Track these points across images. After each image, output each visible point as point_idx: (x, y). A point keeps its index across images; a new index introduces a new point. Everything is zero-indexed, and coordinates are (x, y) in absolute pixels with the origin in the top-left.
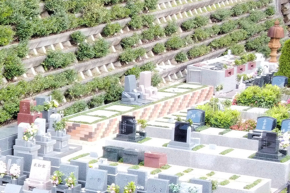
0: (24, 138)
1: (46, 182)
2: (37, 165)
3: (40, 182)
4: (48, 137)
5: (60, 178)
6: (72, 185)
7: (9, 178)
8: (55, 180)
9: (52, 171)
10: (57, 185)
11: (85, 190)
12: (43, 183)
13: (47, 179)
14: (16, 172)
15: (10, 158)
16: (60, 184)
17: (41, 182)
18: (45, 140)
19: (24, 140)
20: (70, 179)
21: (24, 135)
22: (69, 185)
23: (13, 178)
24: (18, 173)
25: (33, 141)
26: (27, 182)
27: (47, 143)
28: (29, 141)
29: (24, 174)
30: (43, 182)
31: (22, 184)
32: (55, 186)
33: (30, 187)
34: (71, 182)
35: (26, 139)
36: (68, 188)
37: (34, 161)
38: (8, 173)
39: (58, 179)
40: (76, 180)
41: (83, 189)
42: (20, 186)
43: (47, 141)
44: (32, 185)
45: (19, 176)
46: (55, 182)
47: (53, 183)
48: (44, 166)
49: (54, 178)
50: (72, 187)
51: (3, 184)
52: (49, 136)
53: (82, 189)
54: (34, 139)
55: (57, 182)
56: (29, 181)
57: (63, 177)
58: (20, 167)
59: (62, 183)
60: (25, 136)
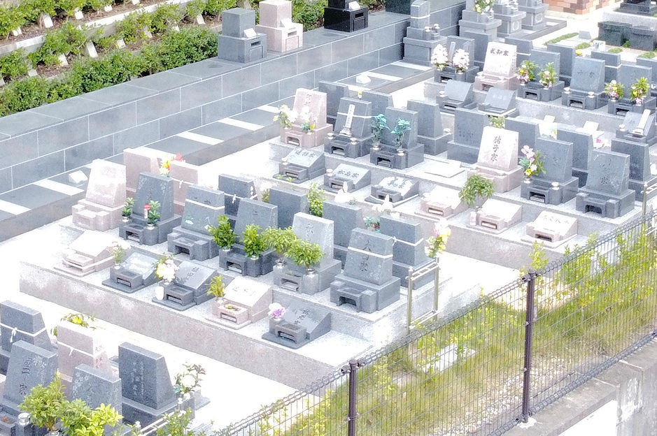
0: (476, 8)
1: (509, 78)
2: (496, 51)
3: (500, 77)
4: (513, 8)
5: (531, 72)
6: (550, 83)
7: (452, 71)
8: (524, 75)
9: (520, 60)
10: (526, 83)
11: (570, 91)
12: (505, 79)
13: (511, 72)
14: (463, 62)
15: (454, 40)
16: (532, 80)
17: (502, 78)
18: (509, 11)
19: (476, 11)
20: (547, 73)
21: (476, 4)
22: (544, 82)
23: (457, 72)
24: (465, 64)
25: (490, 14)
26: (480, 77)
27: (512, 16)
28: (483, 13)
29: (476, 64)
30: (504, 77)
31: (472, 81)
32: (523, 84)
33: (485, 85)
34: (548, 78)
35: (479, 9)
36: (543, 87)
37: (491, 45)
38: (450, 64)
39: (527, 73)
40: (556, 74)
41: (567, 89)
42: (470, 84)
43: (512, 13)
44: (487, 81)
45: (467, 68)
46: (523, 78)
47: (521, 80)
48: (506, 53)
49: (522, 71)
50: (550, 86)
51: (443, 81)
52: (515, 6)
53: (565, 89)
54: (492, 11)
55: (527, 78)
56: (483, 75)
57: (535, 71)
58: (468, 54)
59: (534, 79)
60: (477, 6)
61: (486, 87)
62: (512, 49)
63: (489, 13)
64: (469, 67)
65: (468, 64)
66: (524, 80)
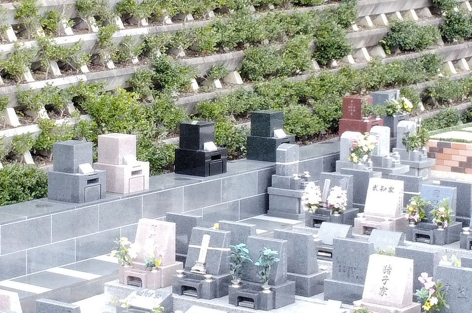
0: (352, 158)
1: (395, 219)
2: (379, 188)
3: (385, 218)
4: (394, 160)
5: (422, 210)
6: (446, 222)
7: (327, 213)
8: (413, 213)
9: (407, 200)
10: (416, 223)
11: (469, 231)
12: (390, 220)
13: (398, 213)
14: (340, 201)
15: (328, 177)
16: (423, 221)
17: (387, 219)
18: (390, 164)
19: (352, 161)
20: (442, 210)
21: (352, 152)
22: (438, 221)
23: (333, 213)
24: (343, 204)
25: (368, 165)
26: (360, 219)
27: (393, 169)
28: (360, 164)
29: (355, 207)
30: (389, 218)
31: (352, 224)
32: (412, 225)
33: (366, 228)
34: (443, 216)
35: (355, 159)
36: (437, 228)
37: (372, 182)
38: (324, 205)
39: (417, 210)
40: (452, 212)
41: (466, 229)
42: (348, 227)
43: (393, 166)
44: (369, 223)
45: (344, 209)
46: (412, 217)
47: (410, 220)
48: (391, 190)
49: (411, 209)
50: (446, 225)
51: (315, 225)
52: (396, 158)
53: (464, 229)
54: (370, 162)
55: (417, 217)
56: (364, 217)
57: (427, 208)
58: (346, 192)
59: (425, 218)
60: (353, 155)
61: (367, 230)
62: (399, 185)
63: (366, 163)
64: (347, 207)
65: (346, 205)
66: (413, 220)
